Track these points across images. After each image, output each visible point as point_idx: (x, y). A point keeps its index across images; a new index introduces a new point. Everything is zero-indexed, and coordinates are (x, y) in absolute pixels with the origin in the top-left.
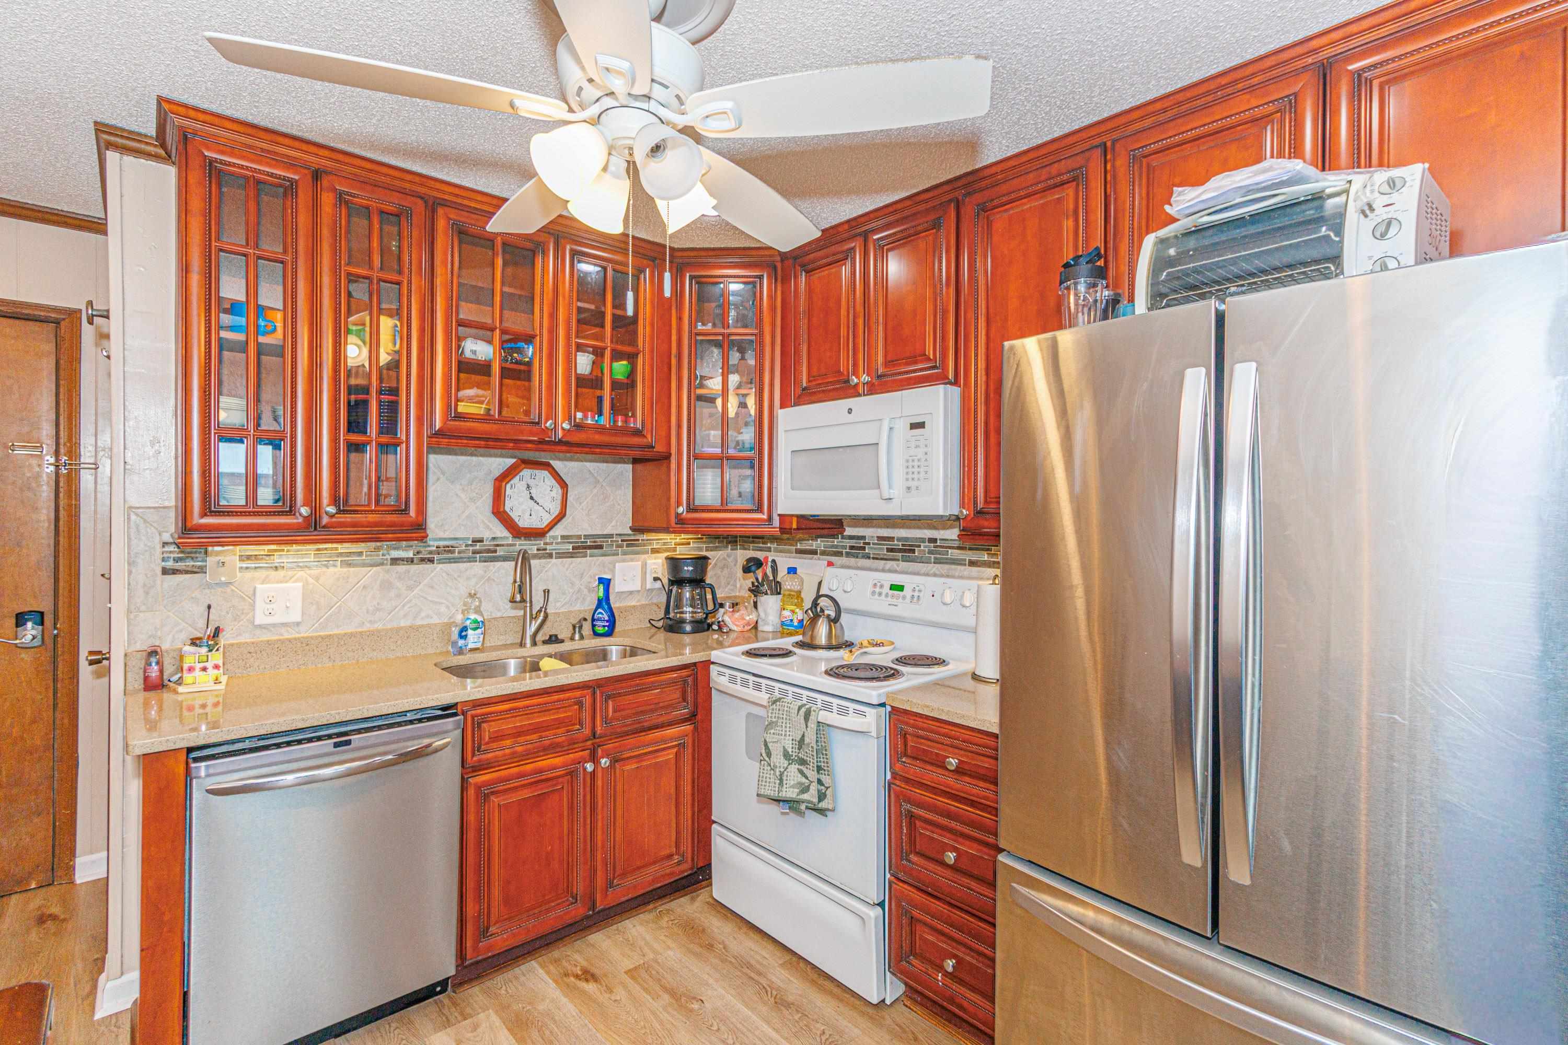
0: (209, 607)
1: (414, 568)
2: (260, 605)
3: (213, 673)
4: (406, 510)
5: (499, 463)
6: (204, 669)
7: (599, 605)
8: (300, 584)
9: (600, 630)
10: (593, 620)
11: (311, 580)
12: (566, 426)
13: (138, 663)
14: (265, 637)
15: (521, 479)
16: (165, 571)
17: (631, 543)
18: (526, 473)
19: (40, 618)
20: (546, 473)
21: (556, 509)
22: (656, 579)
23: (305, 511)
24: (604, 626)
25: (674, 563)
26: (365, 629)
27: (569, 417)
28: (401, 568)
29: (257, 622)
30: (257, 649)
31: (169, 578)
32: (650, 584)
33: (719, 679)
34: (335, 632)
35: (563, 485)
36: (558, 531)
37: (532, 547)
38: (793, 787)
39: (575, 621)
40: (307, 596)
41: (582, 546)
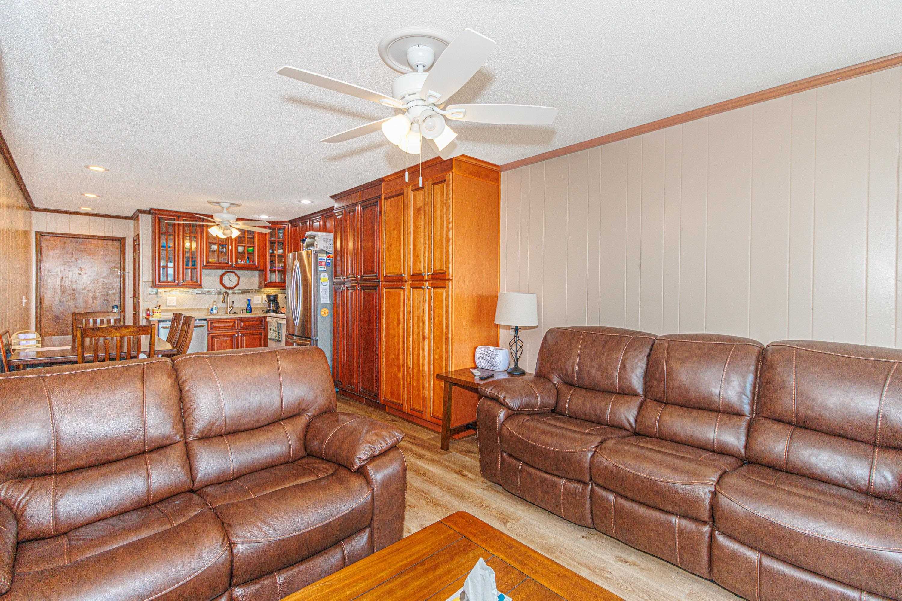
0: (158, 301)
1: (201, 295)
2: (168, 301)
3: (159, 313)
4: (198, 282)
5: (221, 272)
7: (248, 306)
9: (248, 312)
10: (247, 309)
11: (177, 297)
12: (235, 264)
13: (145, 311)
14: (169, 308)
15: (227, 276)
17: (258, 292)
18: (228, 274)
19: (117, 307)
20: (233, 274)
21: (236, 283)
22: (266, 301)
23: (177, 282)
25: (268, 296)
26: (189, 308)
27: (236, 261)
28: (198, 295)
29: (167, 304)
31: (150, 295)
32: (264, 302)
33: (268, 319)
34: (183, 308)
35: (238, 277)
36: (237, 288)
37: (230, 292)
39: (241, 309)
40: (177, 300)
41: (244, 292)
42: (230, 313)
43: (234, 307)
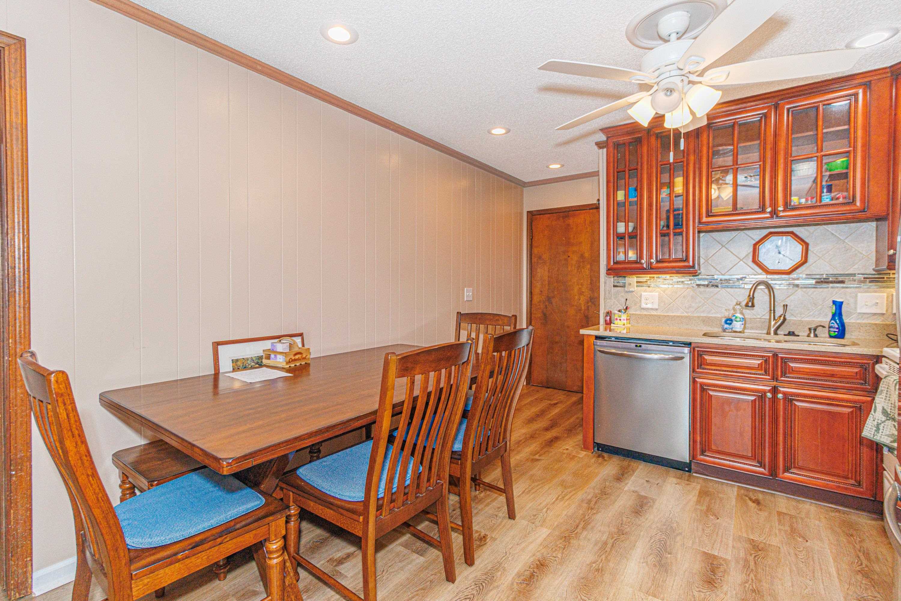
0: (627, 300)
1: (708, 289)
2: (643, 300)
4: (686, 260)
5: (757, 234)
6: (620, 320)
8: (657, 294)
9: (833, 334)
10: (830, 327)
11: (662, 292)
12: (781, 209)
14: (645, 313)
15: (772, 243)
16: (614, 286)
17: (875, 280)
18: (775, 239)
20: (790, 238)
21: (798, 258)
23: (643, 262)
24: (835, 332)
26: (684, 315)
28: (702, 289)
29: (642, 307)
30: (641, 317)
31: (615, 288)
34: (671, 314)
35: (806, 245)
36: (802, 271)
38: (888, 436)
39: (813, 326)
40: (660, 298)
41: (822, 281)
42: (776, 333)
43: (787, 317)
